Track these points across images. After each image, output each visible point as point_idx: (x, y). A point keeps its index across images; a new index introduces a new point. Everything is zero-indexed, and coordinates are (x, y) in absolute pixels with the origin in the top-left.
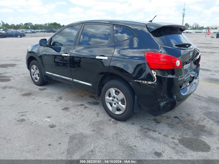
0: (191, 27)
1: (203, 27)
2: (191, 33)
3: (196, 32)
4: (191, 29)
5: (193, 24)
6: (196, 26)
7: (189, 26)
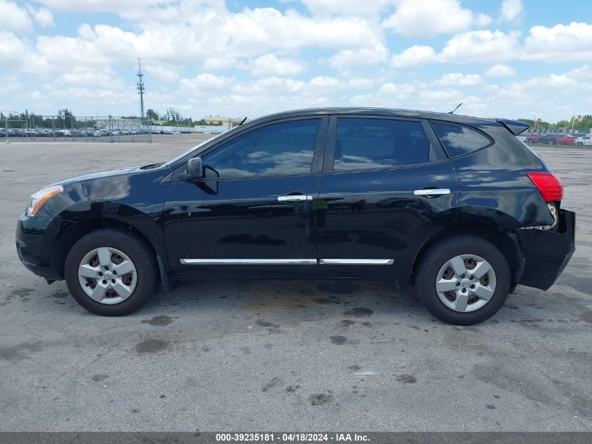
0: (162, 119)
1: (190, 119)
2: (170, 133)
3: (183, 132)
4: (164, 125)
5: (166, 113)
6: (174, 118)
7: (156, 117)
